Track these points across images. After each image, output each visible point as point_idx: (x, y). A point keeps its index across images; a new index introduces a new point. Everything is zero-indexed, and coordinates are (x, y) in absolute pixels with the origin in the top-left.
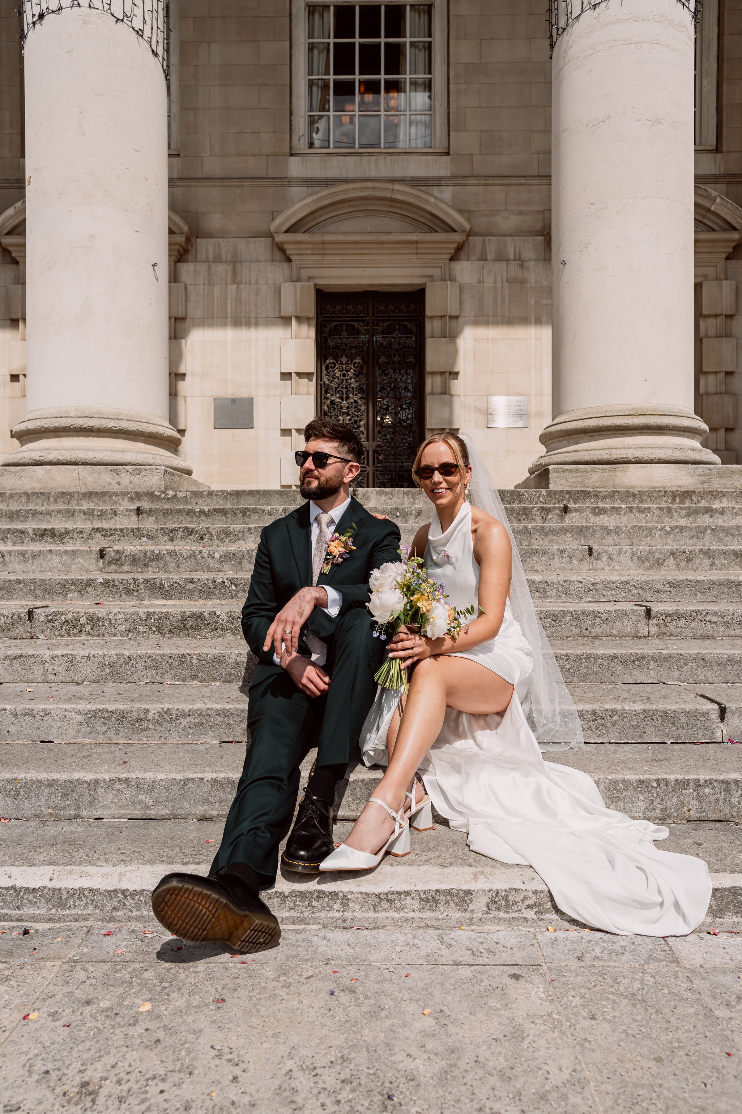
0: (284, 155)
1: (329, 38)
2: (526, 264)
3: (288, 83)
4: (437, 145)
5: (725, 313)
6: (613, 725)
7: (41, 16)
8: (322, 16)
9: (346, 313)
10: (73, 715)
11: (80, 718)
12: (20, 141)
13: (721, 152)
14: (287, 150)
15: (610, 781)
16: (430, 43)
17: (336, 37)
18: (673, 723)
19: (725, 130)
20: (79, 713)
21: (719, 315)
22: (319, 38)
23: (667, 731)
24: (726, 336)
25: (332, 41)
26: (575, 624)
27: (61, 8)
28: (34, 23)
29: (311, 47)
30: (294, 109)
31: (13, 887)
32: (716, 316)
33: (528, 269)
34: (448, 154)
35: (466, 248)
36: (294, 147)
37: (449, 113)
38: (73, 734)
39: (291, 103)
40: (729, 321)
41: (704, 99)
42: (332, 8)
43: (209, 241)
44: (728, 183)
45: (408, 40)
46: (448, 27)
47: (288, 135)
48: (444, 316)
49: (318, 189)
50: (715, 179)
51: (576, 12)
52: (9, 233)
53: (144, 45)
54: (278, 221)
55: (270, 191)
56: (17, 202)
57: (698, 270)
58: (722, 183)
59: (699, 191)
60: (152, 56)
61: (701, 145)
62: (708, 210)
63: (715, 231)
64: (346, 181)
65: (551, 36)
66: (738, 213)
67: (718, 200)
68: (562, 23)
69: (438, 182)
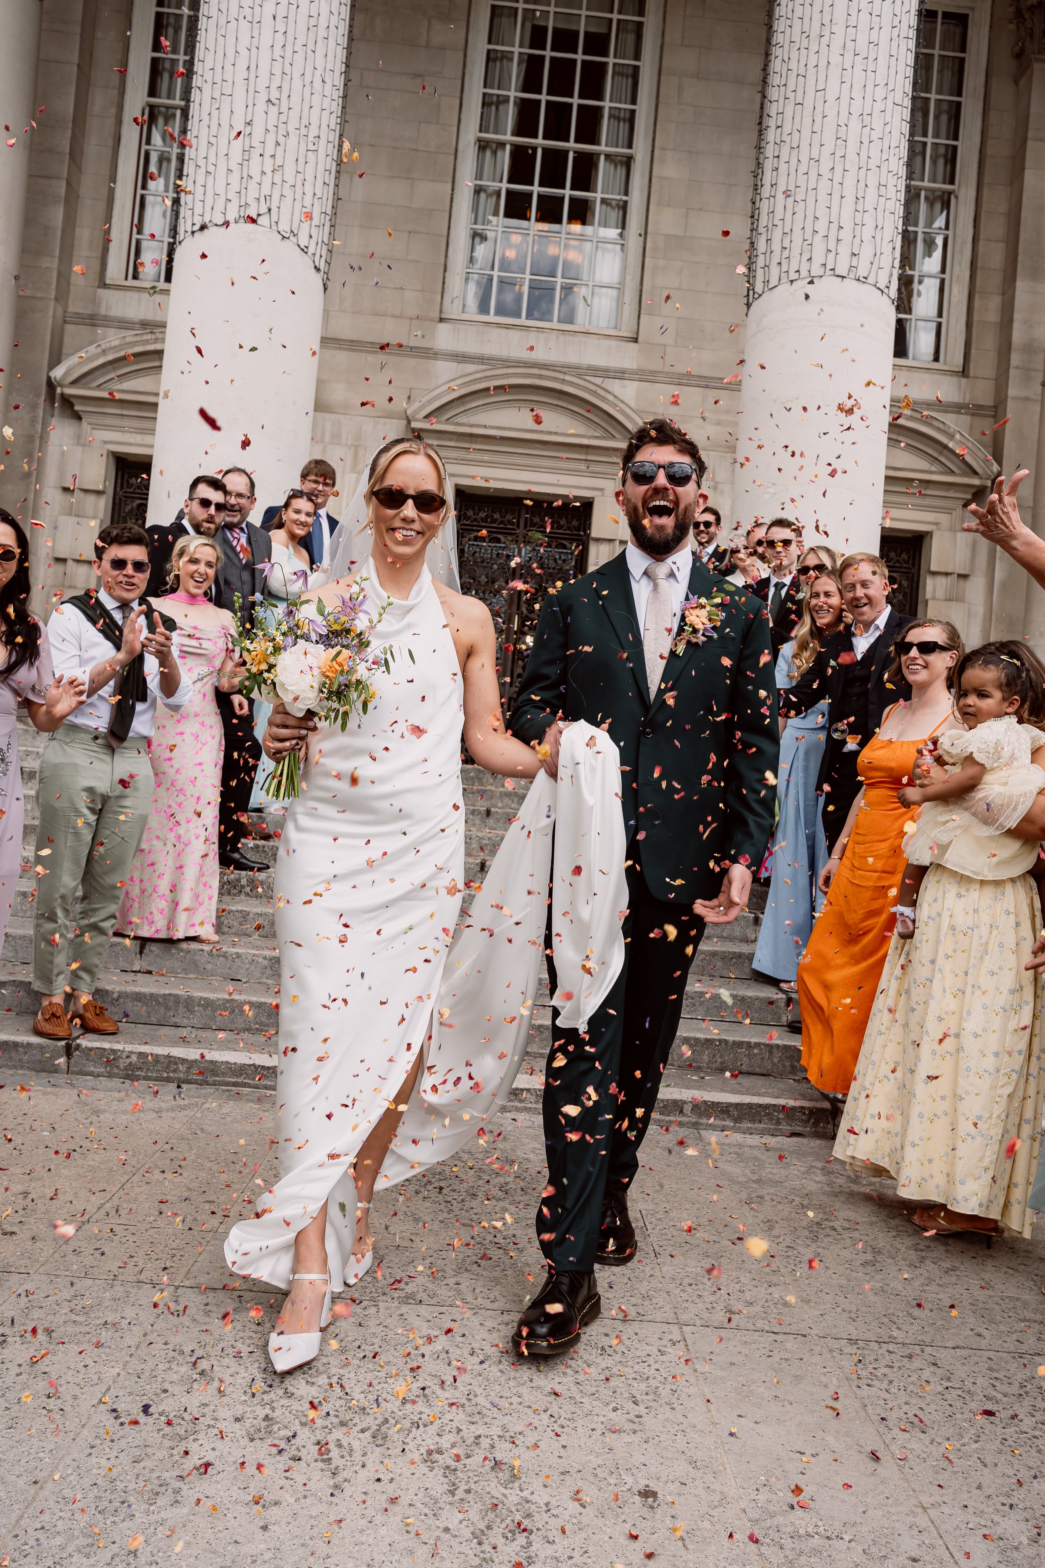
0: (432, 320)
1: (501, 181)
2: (720, 486)
3: (446, 234)
4: (624, 328)
5: (958, 571)
7: (203, 227)
8: (494, 153)
9: (491, 522)
10: (260, 960)
11: (266, 963)
12: (99, 267)
13: (967, 377)
14: (436, 315)
16: (626, 202)
17: (510, 181)
19: (973, 351)
20: (265, 958)
21: (951, 574)
22: (488, 180)
24: (957, 600)
25: (505, 186)
27: (225, 223)
28: (193, 233)
29: (478, 190)
30: (449, 264)
31: (254, 1065)
32: (947, 574)
33: (722, 493)
34: (635, 340)
36: (444, 310)
37: (641, 291)
38: (259, 975)
39: (446, 256)
40: (962, 582)
41: (952, 310)
42: (508, 147)
43: (328, 416)
44: (973, 415)
45: (599, 195)
46: (650, 187)
47: (439, 296)
48: (613, 540)
49: (470, 368)
50: (957, 408)
51: (773, 282)
52: (74, 383)
53: (307, 260)
54: (417, 405)
55: (410, 363)
56: (91, 344)
57: (930, 517)
58: (966, 414)
59: (935, 423)
60: (313, 270)
61: (945, 363)
62: (946, 447)
63: (952, 472)
64: (506, 363)
65: (748, 295)
66: (980, 454)
67: (958, 436)
68: (759, 288)
69: (621, 375)
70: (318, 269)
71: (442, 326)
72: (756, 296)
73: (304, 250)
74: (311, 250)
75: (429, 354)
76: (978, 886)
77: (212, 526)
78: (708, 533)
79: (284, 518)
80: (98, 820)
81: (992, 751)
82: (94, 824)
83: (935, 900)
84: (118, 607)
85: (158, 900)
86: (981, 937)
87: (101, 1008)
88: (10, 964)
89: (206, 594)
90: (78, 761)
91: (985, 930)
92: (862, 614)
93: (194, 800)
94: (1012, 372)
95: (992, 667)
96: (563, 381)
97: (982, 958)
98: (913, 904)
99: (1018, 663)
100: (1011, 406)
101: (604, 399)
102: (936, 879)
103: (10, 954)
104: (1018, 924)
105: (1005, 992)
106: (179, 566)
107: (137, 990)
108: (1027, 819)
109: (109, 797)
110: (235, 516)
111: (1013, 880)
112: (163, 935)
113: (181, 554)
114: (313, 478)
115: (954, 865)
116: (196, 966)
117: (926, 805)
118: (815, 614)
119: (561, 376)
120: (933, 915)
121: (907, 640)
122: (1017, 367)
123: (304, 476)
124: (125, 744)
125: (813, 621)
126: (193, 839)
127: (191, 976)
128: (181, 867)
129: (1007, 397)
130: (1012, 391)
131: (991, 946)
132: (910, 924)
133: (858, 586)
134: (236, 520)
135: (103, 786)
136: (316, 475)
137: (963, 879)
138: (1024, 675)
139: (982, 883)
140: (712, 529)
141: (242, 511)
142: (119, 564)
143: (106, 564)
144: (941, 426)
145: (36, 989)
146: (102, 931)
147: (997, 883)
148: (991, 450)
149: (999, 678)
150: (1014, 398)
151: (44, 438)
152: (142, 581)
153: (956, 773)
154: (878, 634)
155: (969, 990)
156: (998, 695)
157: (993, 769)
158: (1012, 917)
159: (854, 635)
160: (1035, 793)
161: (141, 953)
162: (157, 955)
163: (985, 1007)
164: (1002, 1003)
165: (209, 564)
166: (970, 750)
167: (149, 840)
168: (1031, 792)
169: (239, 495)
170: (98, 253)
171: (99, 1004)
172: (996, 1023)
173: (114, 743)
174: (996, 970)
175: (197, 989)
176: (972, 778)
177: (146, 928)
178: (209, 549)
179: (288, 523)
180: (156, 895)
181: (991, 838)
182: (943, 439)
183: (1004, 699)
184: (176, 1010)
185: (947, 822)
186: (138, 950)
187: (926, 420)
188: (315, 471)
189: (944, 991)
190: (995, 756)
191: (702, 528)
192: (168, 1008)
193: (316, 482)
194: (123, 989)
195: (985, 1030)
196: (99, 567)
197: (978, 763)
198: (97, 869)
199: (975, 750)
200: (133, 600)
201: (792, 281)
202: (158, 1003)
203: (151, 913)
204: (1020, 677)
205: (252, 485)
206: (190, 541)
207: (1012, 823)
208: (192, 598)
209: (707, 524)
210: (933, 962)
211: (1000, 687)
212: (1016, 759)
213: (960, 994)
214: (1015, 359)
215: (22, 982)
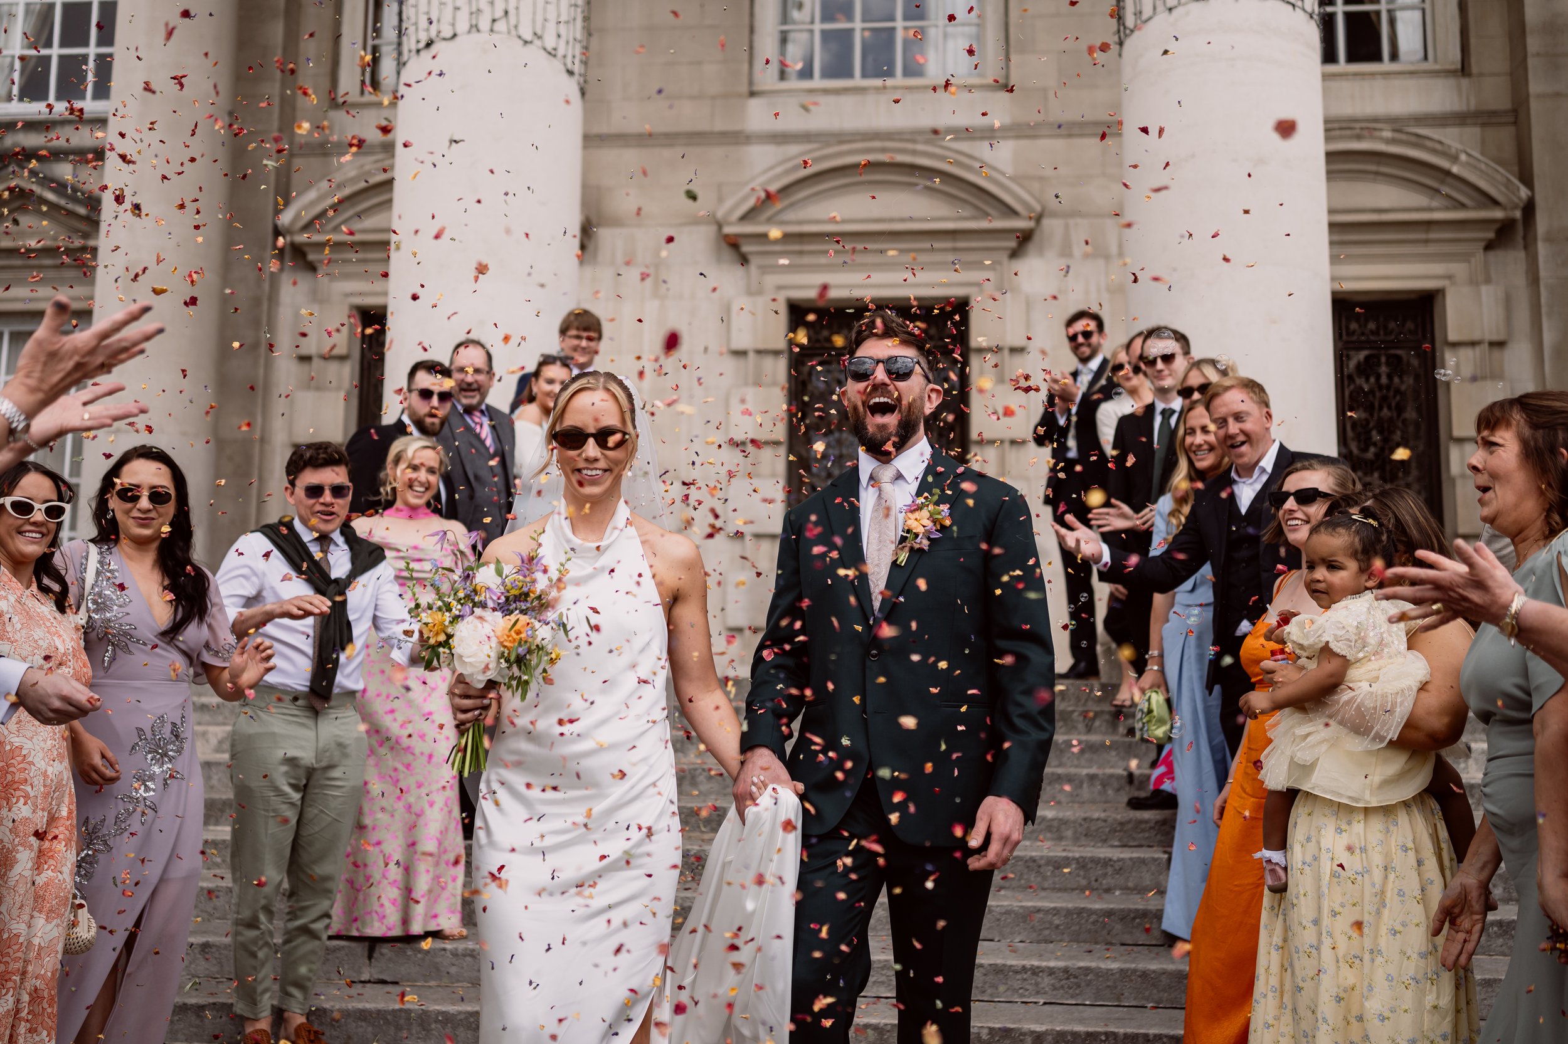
0: (740, 96)
4: (989, 74)
5: (1488, 338)
6: (1088, 985)
7: (429, 43)
13: (1469, 75)
14: (744, 88)
15: (1058, 1032)
18: (1153, 985)
19: (1473, 41)
21: (1478, 343)
23: (1147, 993)
26: (1082, 873)
27: (455, 36)
28: (418, 51)
30: (757, 24)
32: (1473, 344)
34: (1005, 88)
35: (1036, 237)
36: (755, 82)
39: (752, 15)
40: (1496, 353)
43: (617, 231)
44: (1483, 125)
47: (746, 66)
48: (1001, 348)
49: (793, 149)
50: (1460, 119)
51: (1147, 12)
52: (307, 227)
53: (557, 65)
54: (729, 203)
55: (717, 152)
56: (321, 179)
57: (1438, 268)
58: (1475, 124)
59: (1429, 144)
60: (565, 75)
61: (1436, 61)
62: (1448, 173)
63: (1463, 206)
64: (841, 137)
65: (1119, 31)
66: (1499, 177)
67: (1463, 157)
68: (1130, 21)
69: (989, 134)
70: (570, 73)
71: (754, 102)
72: (1128, 32)
73: (552, 54)
74: (561, 52)
75: (739, 138)
76: (1361, 817)
77: (436, 421)
78: (1089, 345)
79: (535, 390)
80: (303, 798)
81: (1353, 638)
82: (299, 803)
83: (1308, 840)
84: (316, 539)
85: (389, 888)
86: (1373, 885)
87: (316, 1032)
88: (213, 982)
89: (428, 504)
90: (276, 730)
91: (1377, 875)
92: (1241, 456)
93: (424, 759)
94: (1531, 62)
95: (1341, 530)
96: (914, 152)
97: (1378, 913)
98: (1282, 845)
99: (1375, 523)
100: (1535, 107)
101: (969, 168)
102: (1307, 810)
103: (215, 969)
104: (1420, 863)
105: (1415, 956)
106: (397, 475)
107: (360, 1006)
108: (1410, 724)
109: (314, 769)
110: (473, 397)
111: (1406, 804)
112: (397, 932)
113: (398, 460)
114: (573, 332)
115: (1325, 792)
116: (438, 970)
117: (1278, 715)
118: (1192, 455)
119: (910, 146)
120: (1308, 859)
121: (1284, 489)
122: (1538, 55)
123: (563, 331)
124: (332, 703)
125: (1191, 463)
126: (426, 806)
127: (432, 983)
128: (413, 844)
129: (1528, 95)
130: (1536, 86)
131: (1389, 894)
132: (1281, 873)
133: (1231, 421)
134: (475, 401)
135: (307, 756)
136: (578, 329)
137: (1343, 810)
138: (1384, 538)
139: (1367, 811)
140: (1095, 339)
141: (480, 389)
142: (315, 491)
143: (300, 491)
144: (1438, 147)
145: (239, 1012)
146: (314, 935)
147: (1387, 811)
148: (1516, 169)
149: (1353, 543)
150: (1539, 96)
151: (273, 298)
152: (343, 507)
153: (1314, 671)
154: (1265, 478)
155: (1367, 957)
156: (1353, 565)
157: (1358, 661)
158: (1411, 854)
159: (1234, 482)
160: (1415, 689)
161: (370, 957)
162: (390, 960)
163: (1389, 978)
164: (1412, 973)
165: (431, 471)
166: (1325, 639)
167: (372, 813)
168: (1410, 688)
169: (477, 371)
170: (326, 69)
171: (316, 1027)
172: (1408, 999)
173: (317, 704)
174: (1398, 928)
175: (435, 1001)
176: (1331, 676)
177: (377, 924)
178: (430, 453)
179: (539, 397)
180: (385, 882)
181: (1369, 753)
182: (1444, 163)
183: (1362, 571)
184: (409, 1030)
185: (1308, 735)
186: (366, 954)
187: (1419, 141)
188: (576, 324)
189: (1338, 961)
190: (1359, 644)
191: (1081, 339)
192: (399, 1028)
193: (578, 337)
194: (344, 1006)
195: (1393, 1010)
196: (292, 493)
197: (1337, 655)
198: (305, 857)
199: (1330, 639)
200: (333, 531)
201: (1170, 9)
202: (387, 1022)
203: (382, 905)
204: (1381, 541)
205: (489, 357)
206: (407, 445)
207: (1393, 734)
208: (413, 511)
209: (1087, 335)
210: (1316, 922)
211: (1354, 555)
212: (1386, 645)
213: (1357, 961)
214: (1533, 44)
215: (224, 1004)
